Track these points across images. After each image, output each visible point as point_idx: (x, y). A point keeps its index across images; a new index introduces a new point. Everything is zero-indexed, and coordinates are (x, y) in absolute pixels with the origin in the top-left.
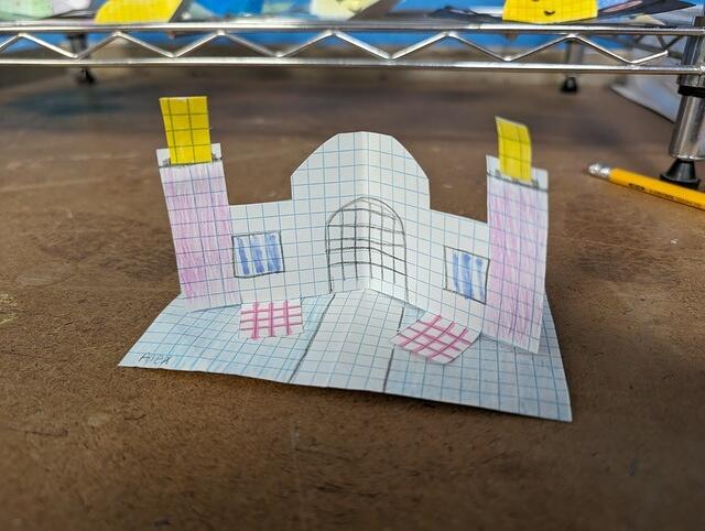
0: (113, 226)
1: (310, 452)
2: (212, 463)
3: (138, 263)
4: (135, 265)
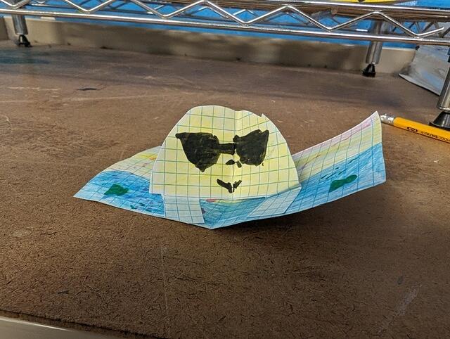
0: (39, 128)
1: (173, 258)
3: (57, 149)
4: (54, 150)
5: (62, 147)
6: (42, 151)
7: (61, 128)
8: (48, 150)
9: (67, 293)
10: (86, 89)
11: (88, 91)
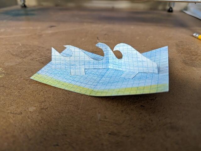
0: (34, 48)
1: (104, 121)
2: (72, 124)
10: (52, 27)
11: (52, 28)
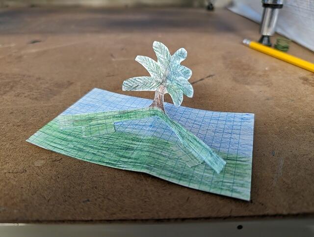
0: (15, 78)
3: (34, 94)
4: (33, 95)
5: (36, 91)
6: (25, 97)
7: (30, 76)
8: (29, 95)
9: (88, 201)
10: (34, 42)
11: (36, 44)
